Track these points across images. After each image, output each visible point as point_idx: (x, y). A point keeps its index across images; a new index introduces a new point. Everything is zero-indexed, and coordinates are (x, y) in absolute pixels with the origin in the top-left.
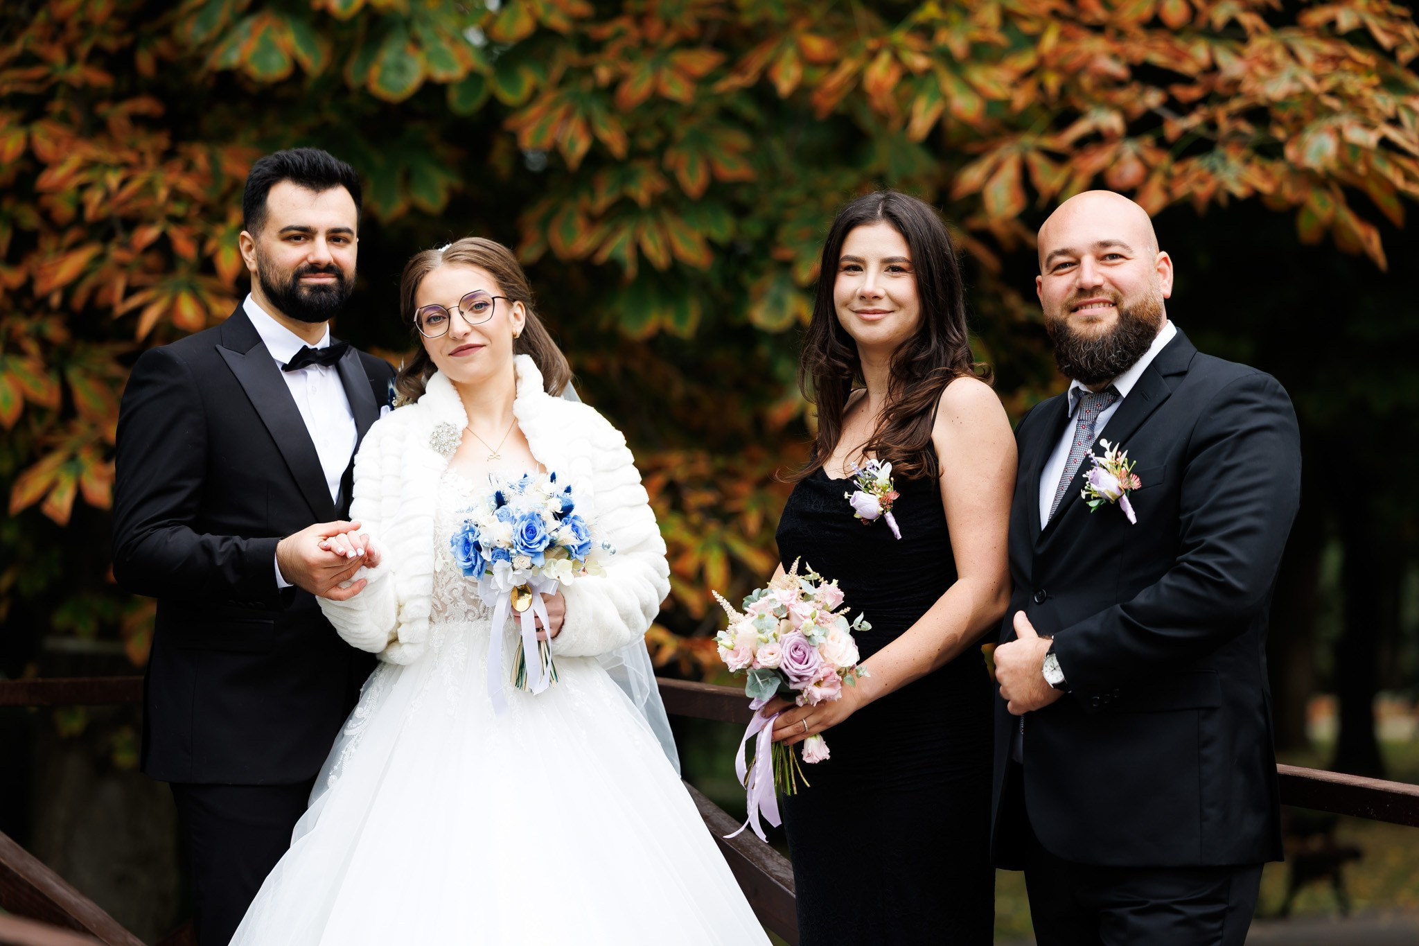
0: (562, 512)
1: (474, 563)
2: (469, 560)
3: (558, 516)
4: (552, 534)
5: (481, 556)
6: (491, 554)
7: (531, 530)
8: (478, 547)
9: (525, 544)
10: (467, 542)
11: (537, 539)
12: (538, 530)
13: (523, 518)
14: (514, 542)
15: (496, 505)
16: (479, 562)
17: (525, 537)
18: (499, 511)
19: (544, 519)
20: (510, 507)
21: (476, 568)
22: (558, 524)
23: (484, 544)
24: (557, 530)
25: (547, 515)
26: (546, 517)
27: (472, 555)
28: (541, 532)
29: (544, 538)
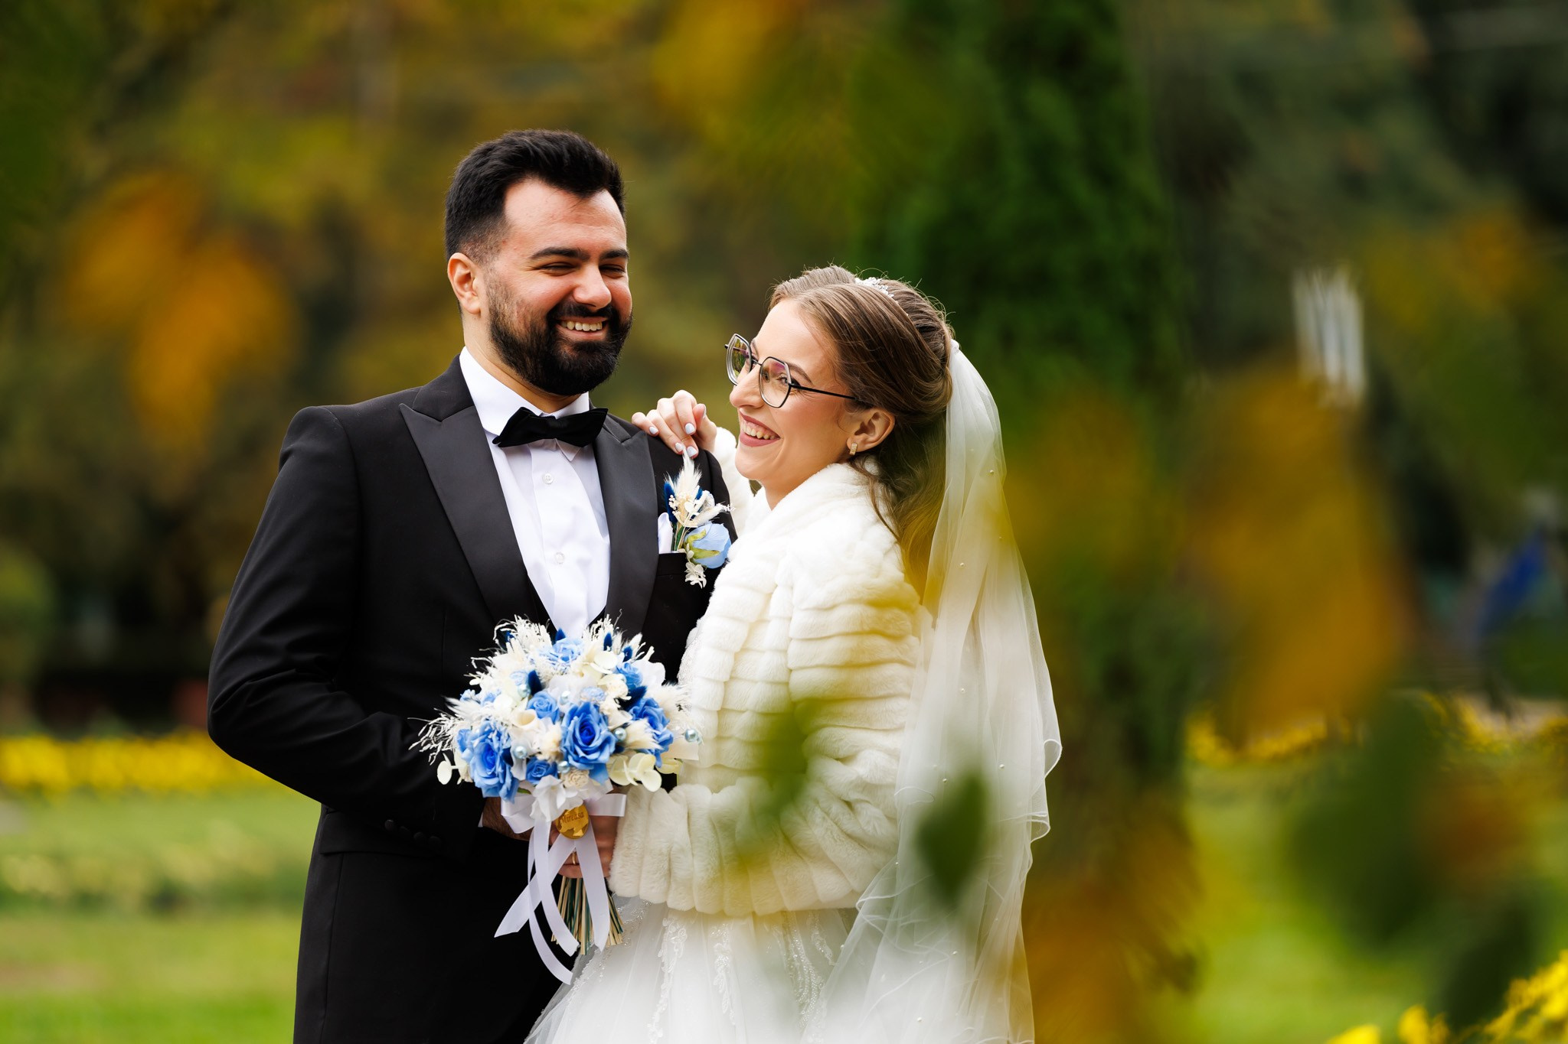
0: (629, 698)
1: (502, 782)
2: (493, 775)
3: (624, 705)
4: (618, 732)
5: (511, 773)
6: (525, 769)
7: (587, 730)
8: (507, 758)
9: (582, 754)
10: (488, 750)
11: (597, 743)
12: (597, 728)
13: (574, 713)
14: (565, 750)
15: (529, 691)
16: (508, 780)
17: (581, 743)
18: (535, 699)
19: (606, 713)
20: (550, 693)
21: (504, 788)
22: (627, 717)
23: (517, 755)
24: (625, 726)
25: (609, 706)
26: (609, 711)
27: (499, 770)
28: (601, 732)
29: (607, 741)
